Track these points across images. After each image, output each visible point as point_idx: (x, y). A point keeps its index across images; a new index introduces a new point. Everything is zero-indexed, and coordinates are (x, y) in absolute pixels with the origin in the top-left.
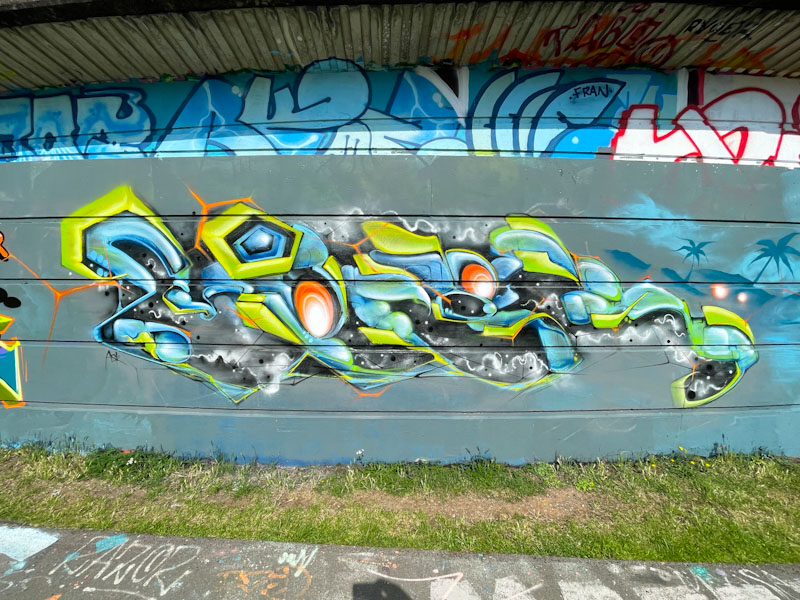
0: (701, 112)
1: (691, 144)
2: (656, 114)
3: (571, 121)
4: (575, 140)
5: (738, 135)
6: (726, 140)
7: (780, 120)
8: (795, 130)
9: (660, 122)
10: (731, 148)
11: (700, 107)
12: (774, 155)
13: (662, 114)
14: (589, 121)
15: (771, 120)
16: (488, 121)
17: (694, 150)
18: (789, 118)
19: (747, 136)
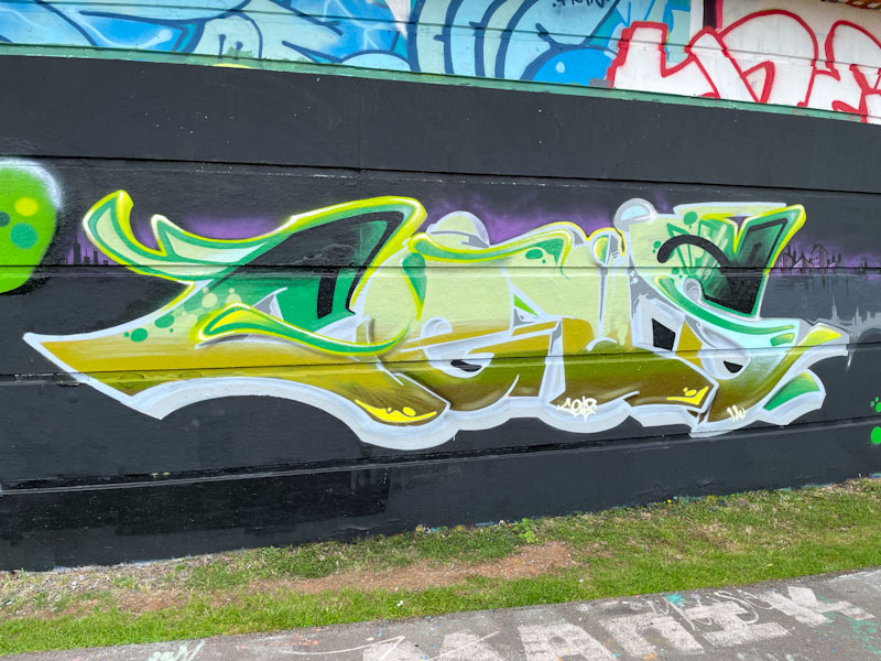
0: (719, 38)
1: (707, 82)
2: (664, 36)
3: (554, 37)
4: (560, 67)
5: (762, 73)
6: (750, 78)
7: (812, 57)
8: (829, 70)
9: (669, 48)
10: (754, 90)
11: (719, 31)
12: (803, 101)
13: (671, 38)
14: (579, 41)
15: (801, 54)
16: (439, 31)
17: (710, 90)
18: (822, 55)
19: (773, 74)
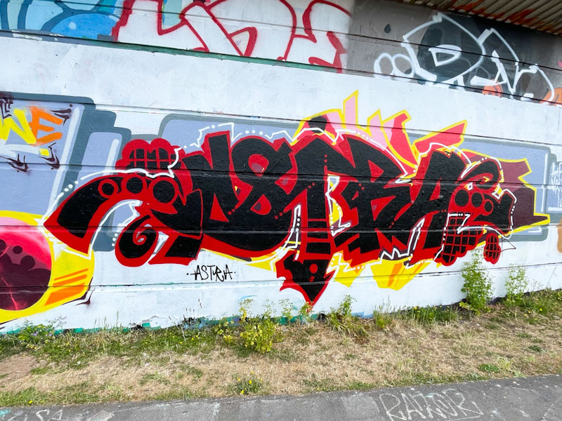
0: (208, 9)
1: (198, 40)
2: (160, 7)
3: (66, 4)
4: (73, 26)
5: (247, 34)
6: (235, 39)
7: (291, 24)
8: (307, 35)
9: (164, 15)
10: (239, 47)
11: (207, 4)
12: (283, 56)
13: (165, 8)
14: (88, 8)
15: (283, 23)
17: (201, 45)
18: (300, 23)
19: (256, 36)
